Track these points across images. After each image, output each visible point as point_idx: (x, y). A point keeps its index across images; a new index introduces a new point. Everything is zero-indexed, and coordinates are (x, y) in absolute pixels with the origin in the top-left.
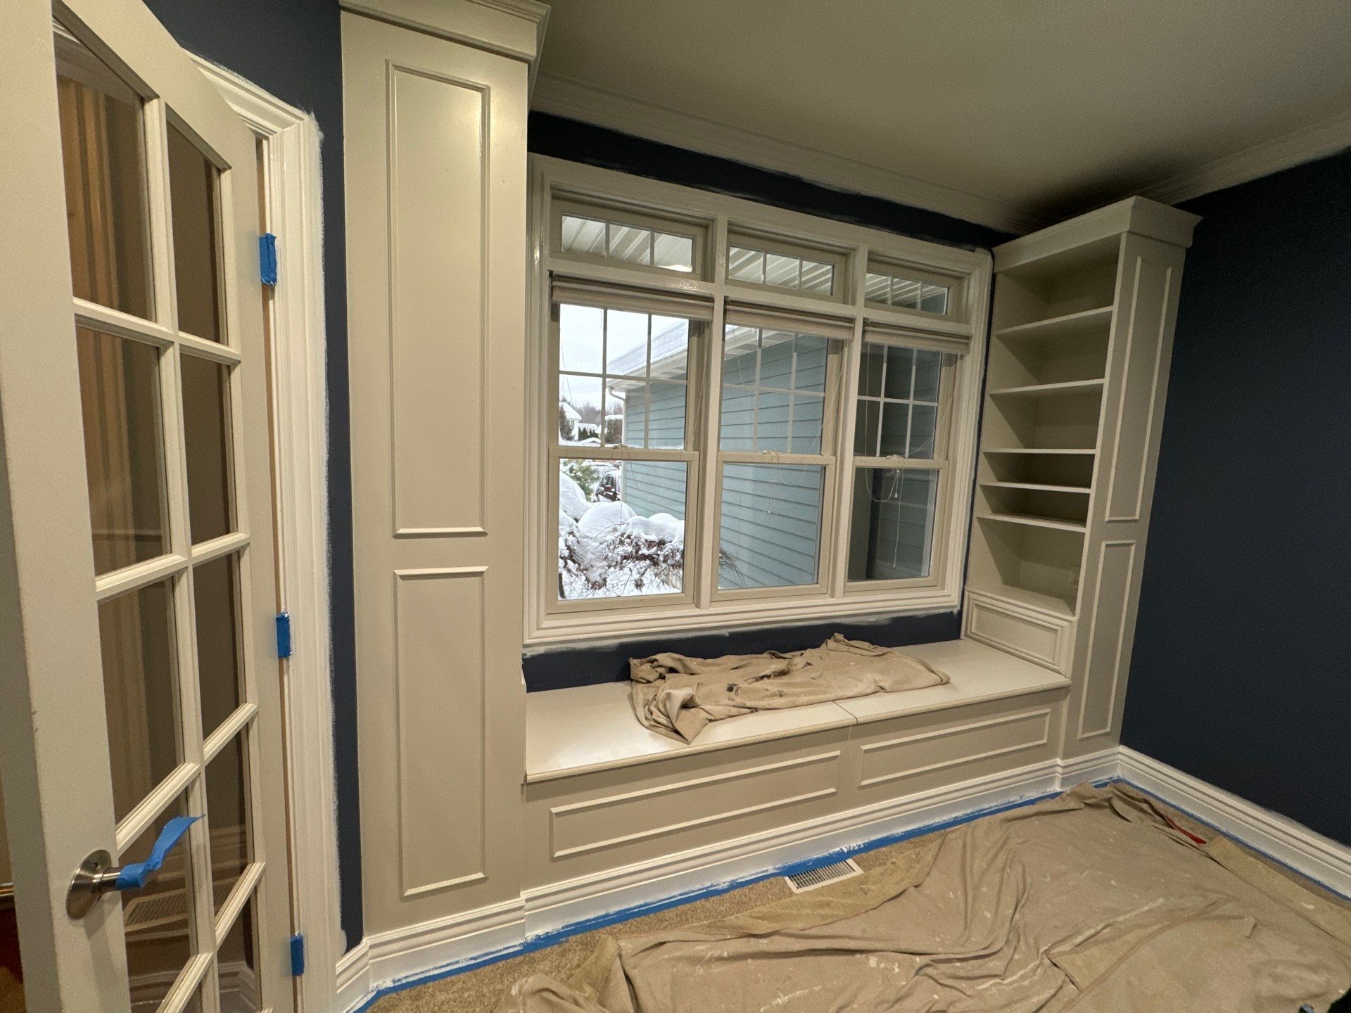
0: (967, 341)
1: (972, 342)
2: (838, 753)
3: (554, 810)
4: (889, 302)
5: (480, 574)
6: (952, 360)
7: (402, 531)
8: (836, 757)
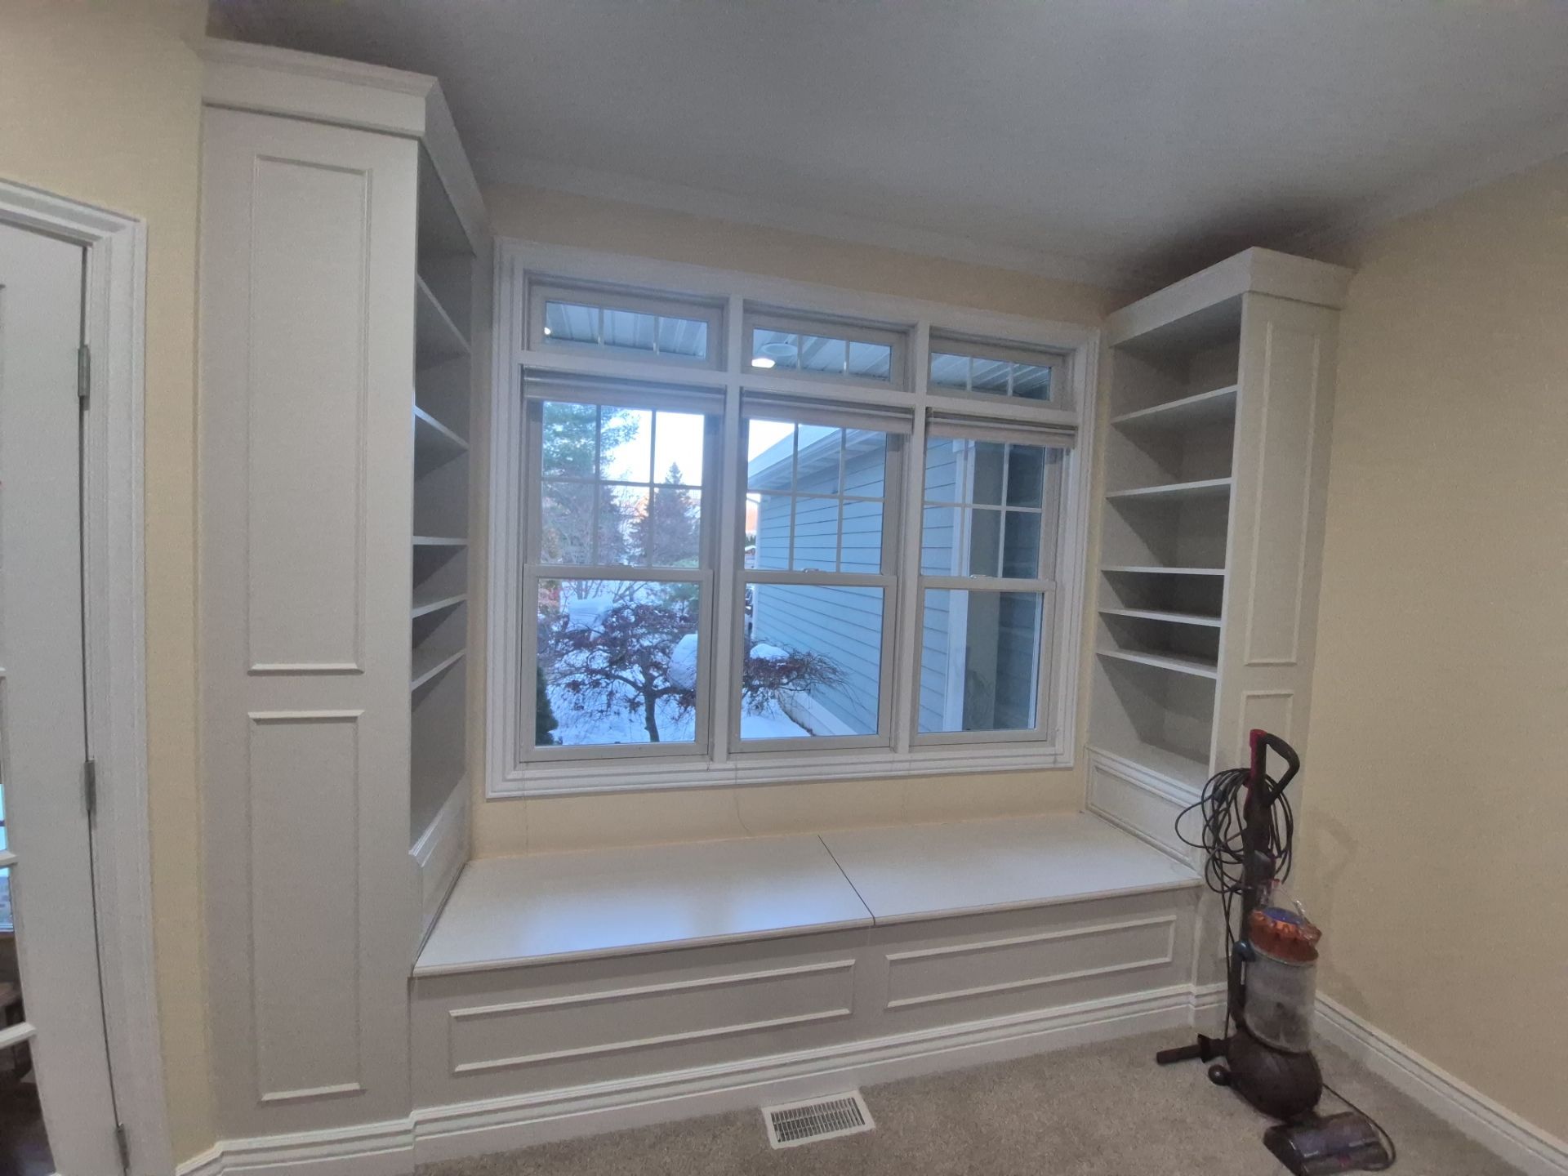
0: (1072, 432)
1: (1080, 432)
2: (851, 962)
3: (455, 1013)
4: (969, 387)
5: (353, 719)
6: (1057, 455)
7: (258, 667)
8: (849, 967)
